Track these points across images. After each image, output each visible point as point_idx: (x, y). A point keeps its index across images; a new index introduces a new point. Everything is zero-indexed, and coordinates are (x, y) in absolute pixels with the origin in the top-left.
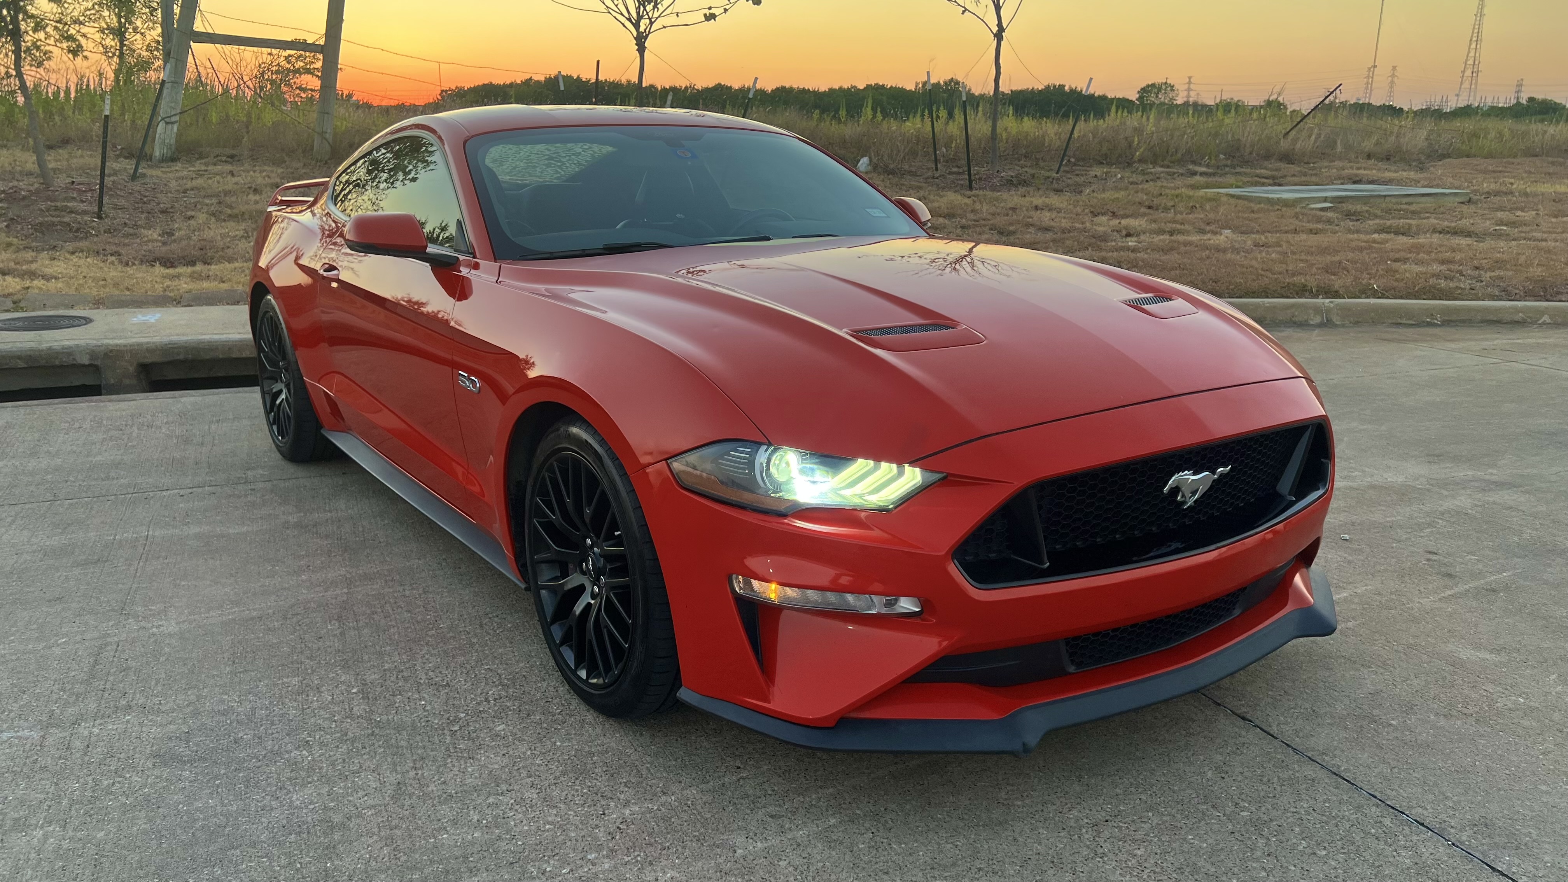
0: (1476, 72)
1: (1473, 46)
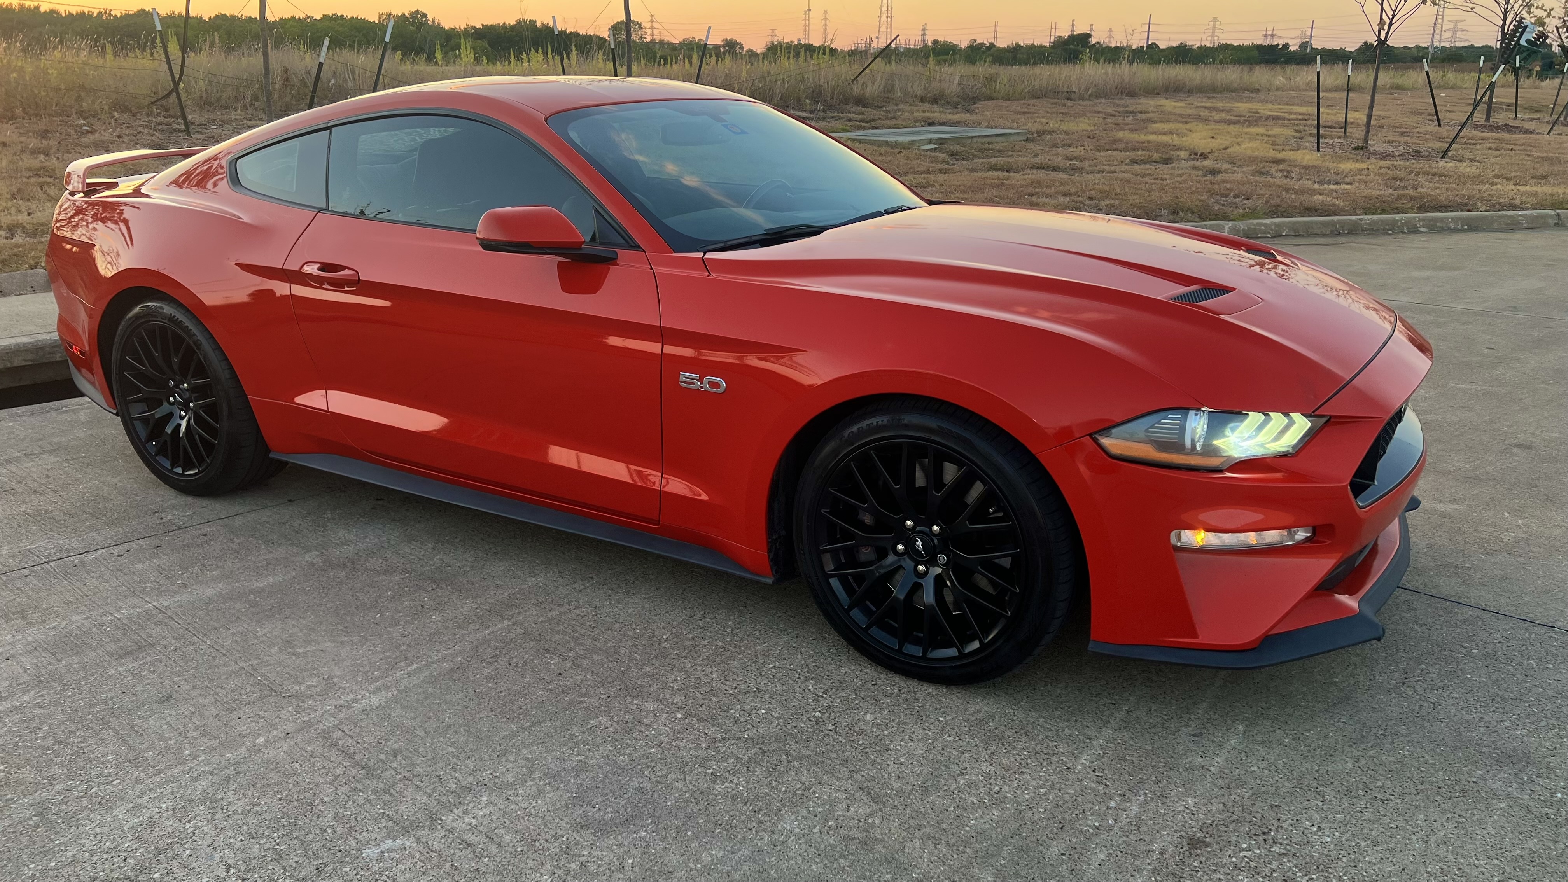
0: (890, 17)
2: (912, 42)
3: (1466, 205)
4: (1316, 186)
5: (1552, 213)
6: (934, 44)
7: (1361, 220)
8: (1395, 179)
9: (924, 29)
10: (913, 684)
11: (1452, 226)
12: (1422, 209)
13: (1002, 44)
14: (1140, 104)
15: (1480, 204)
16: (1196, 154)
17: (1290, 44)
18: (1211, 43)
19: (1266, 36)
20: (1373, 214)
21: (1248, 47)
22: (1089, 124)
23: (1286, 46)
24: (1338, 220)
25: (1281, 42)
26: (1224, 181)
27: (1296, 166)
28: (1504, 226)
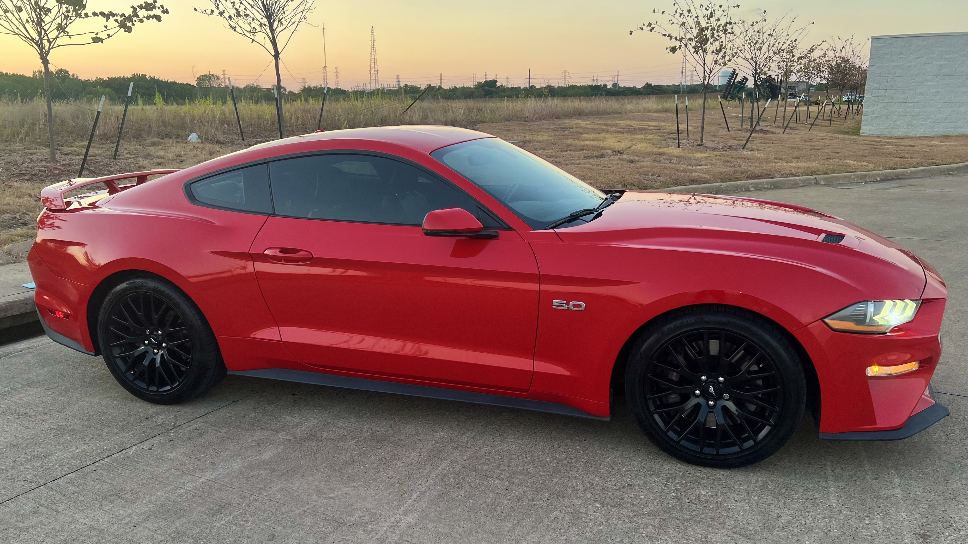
0: (376, 71)
1: (373, 57)
2: (391, 86)
3: (770, 175)
4: (690, 167)
5: (812, 177)
6: (405, 87)
7: (721, 185)
8: (726, 161)
9: (398, 78)
10: (710, 470)
11: (766, 186)
12: (750, 178)
13: (445, 87)
14: (567, 123)
15: (776, 174)
16: (615, 151)
17: (607, 84)
18: (564, 84)
19: (594, 80)
20: (726, 182)
21: (585, 86)
22: (548, 136)
23: (605, 86)
24: (710, 186)
25: (603, 84)
26: (642, 167)
27: (672, 157)
28: (791, 186)
